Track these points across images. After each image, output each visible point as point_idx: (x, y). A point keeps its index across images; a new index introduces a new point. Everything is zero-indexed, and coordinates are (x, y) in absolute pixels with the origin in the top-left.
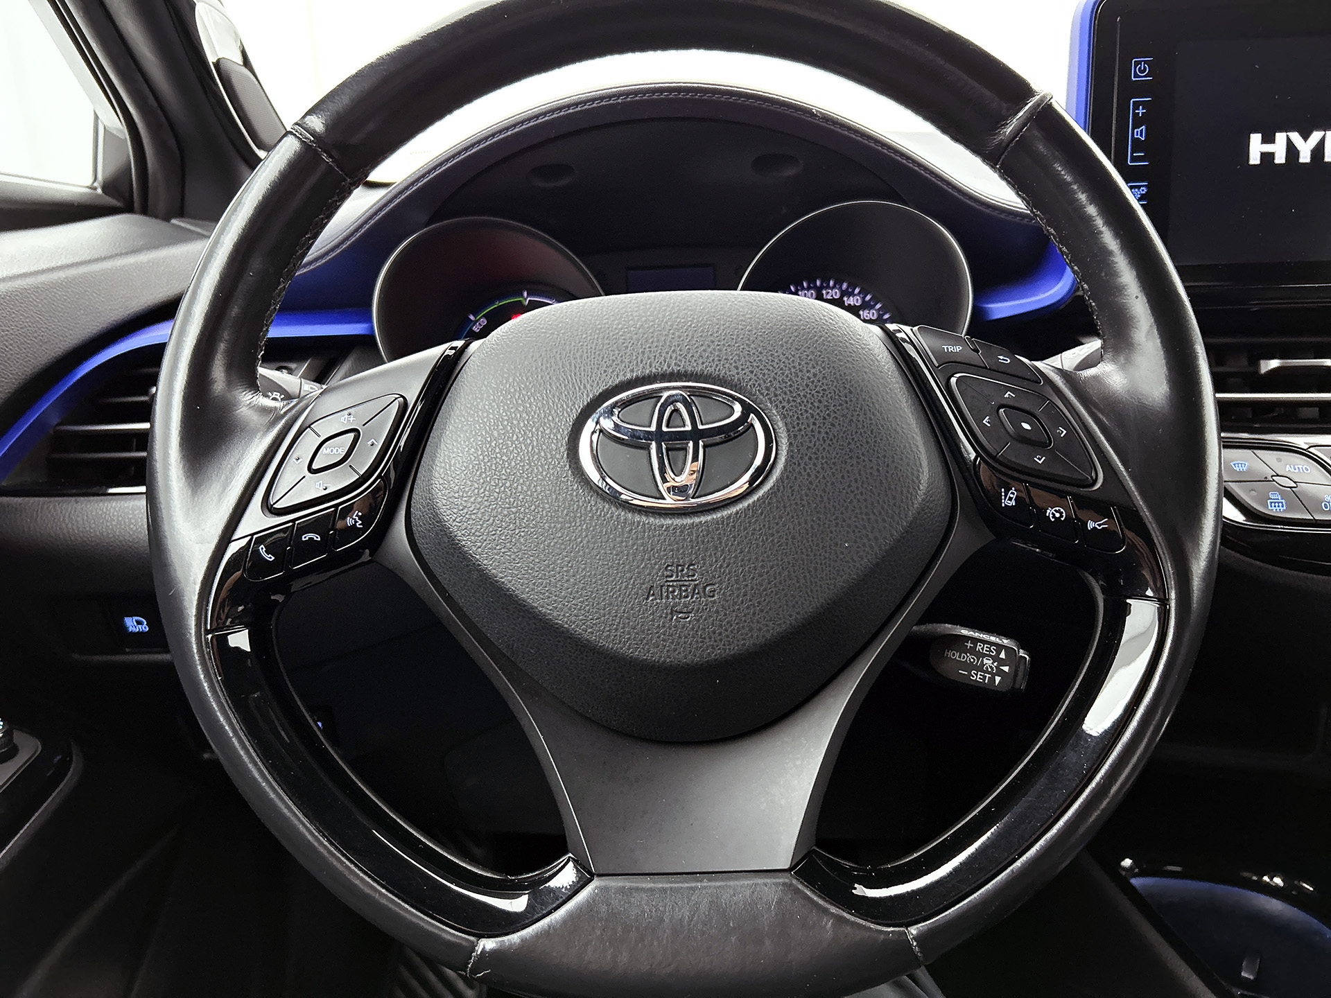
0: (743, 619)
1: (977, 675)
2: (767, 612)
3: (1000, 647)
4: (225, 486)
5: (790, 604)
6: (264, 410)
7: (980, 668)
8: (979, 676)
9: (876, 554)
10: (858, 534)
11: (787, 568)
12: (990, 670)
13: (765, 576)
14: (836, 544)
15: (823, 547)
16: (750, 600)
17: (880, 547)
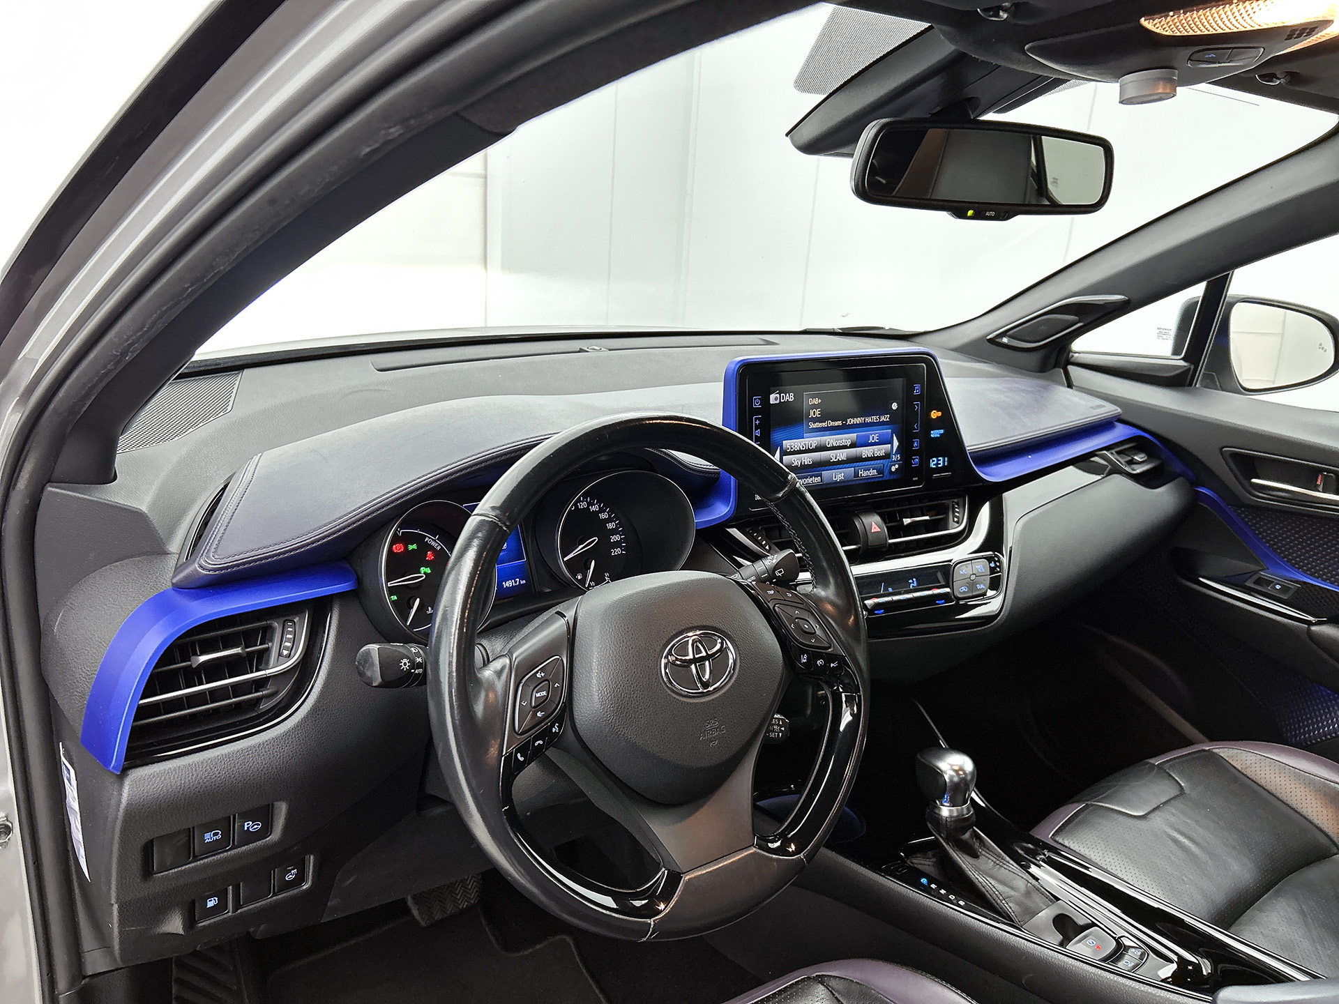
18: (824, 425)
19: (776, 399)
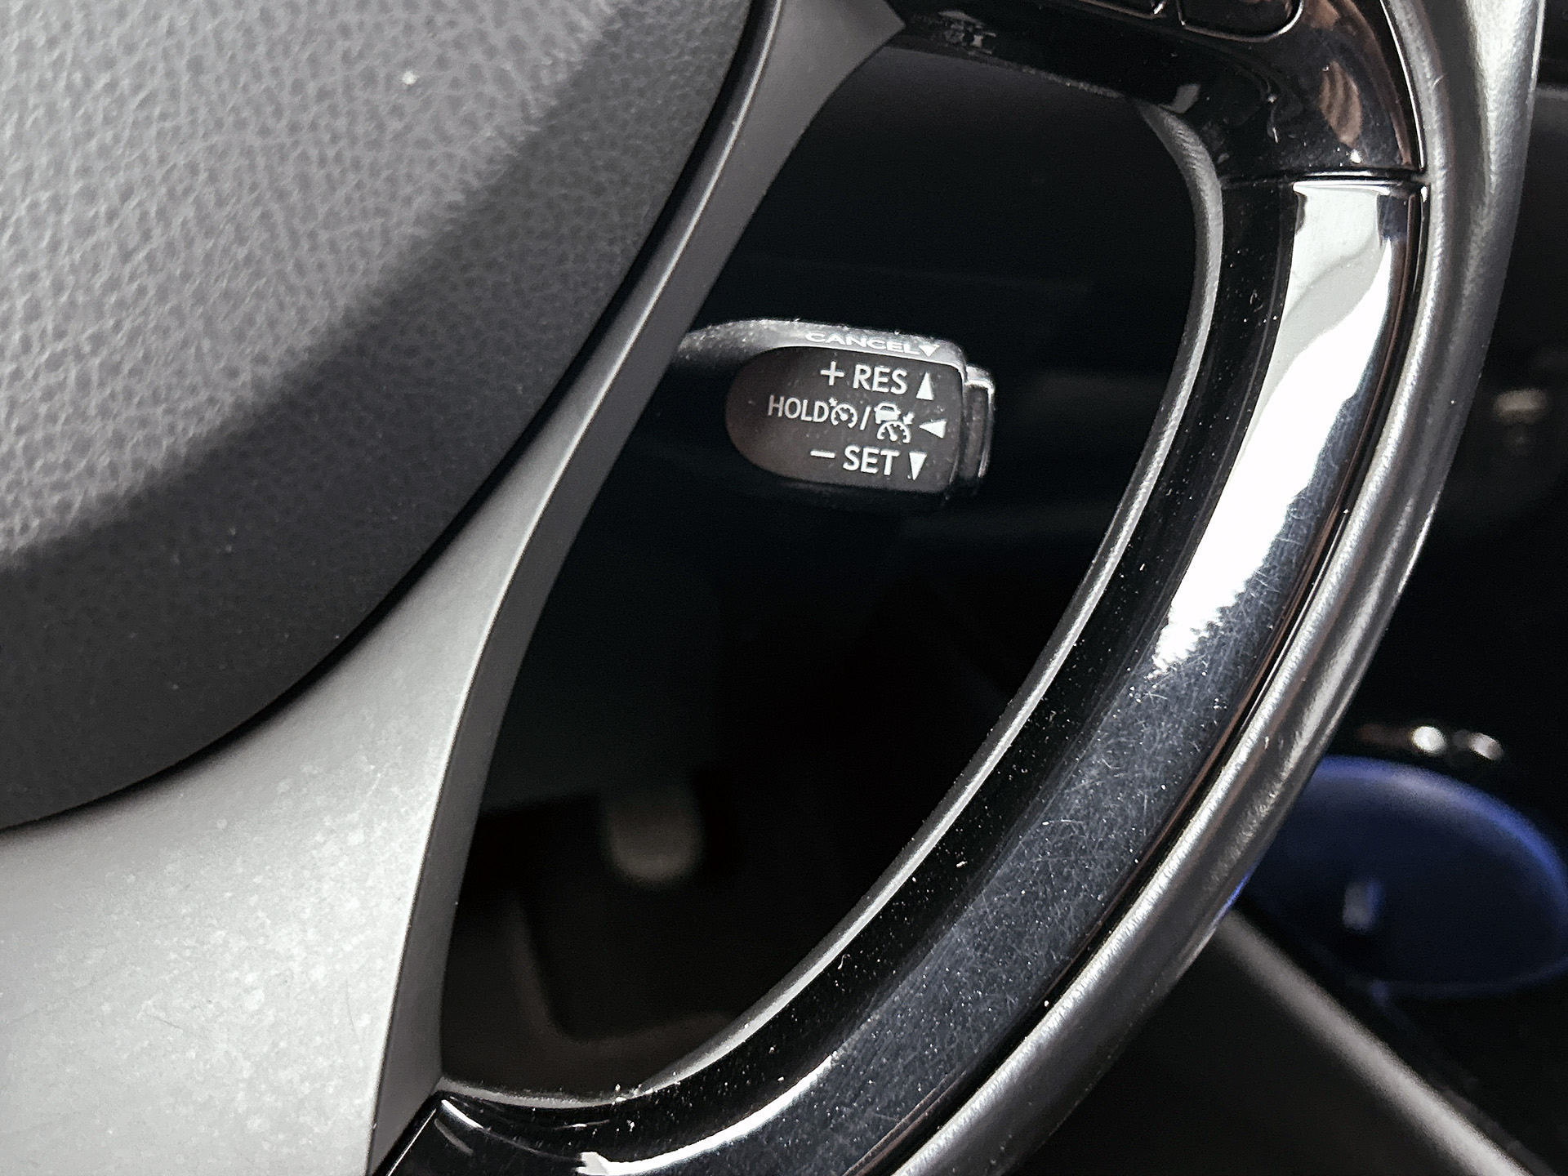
0: (43, 409)
1: (860, 456)
2: (132, 372)
3: (916, 369)
5: (225, 327)
7: (868, 436)
8: (866, 459)
9: (524, 105)
10: (448, 35)
11: (187, 192)
12: (894, 437)
13: (103, 233)
14: (370, 78)
15: (322, 95)
16: (60, 334)
17: (534, 76)
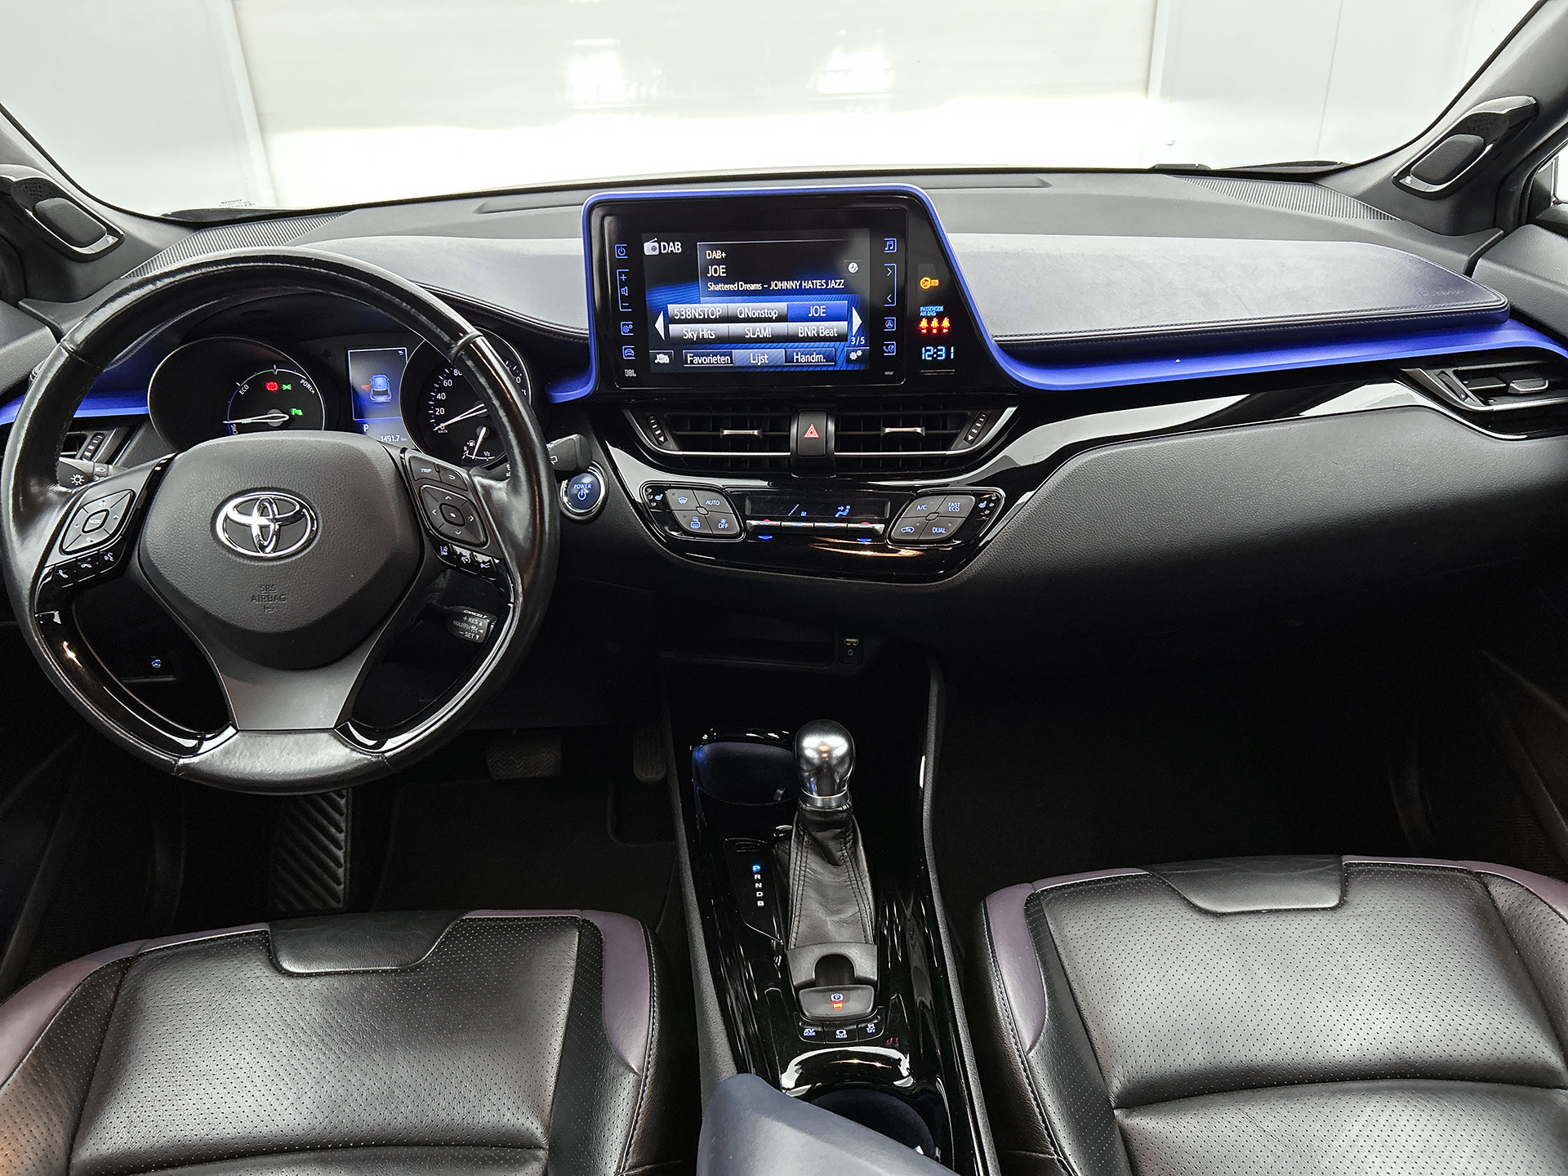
4: (40, 537)
6: (61, 494)
7: (469, 631)
18: (732, 287)
19: (654, 249)
